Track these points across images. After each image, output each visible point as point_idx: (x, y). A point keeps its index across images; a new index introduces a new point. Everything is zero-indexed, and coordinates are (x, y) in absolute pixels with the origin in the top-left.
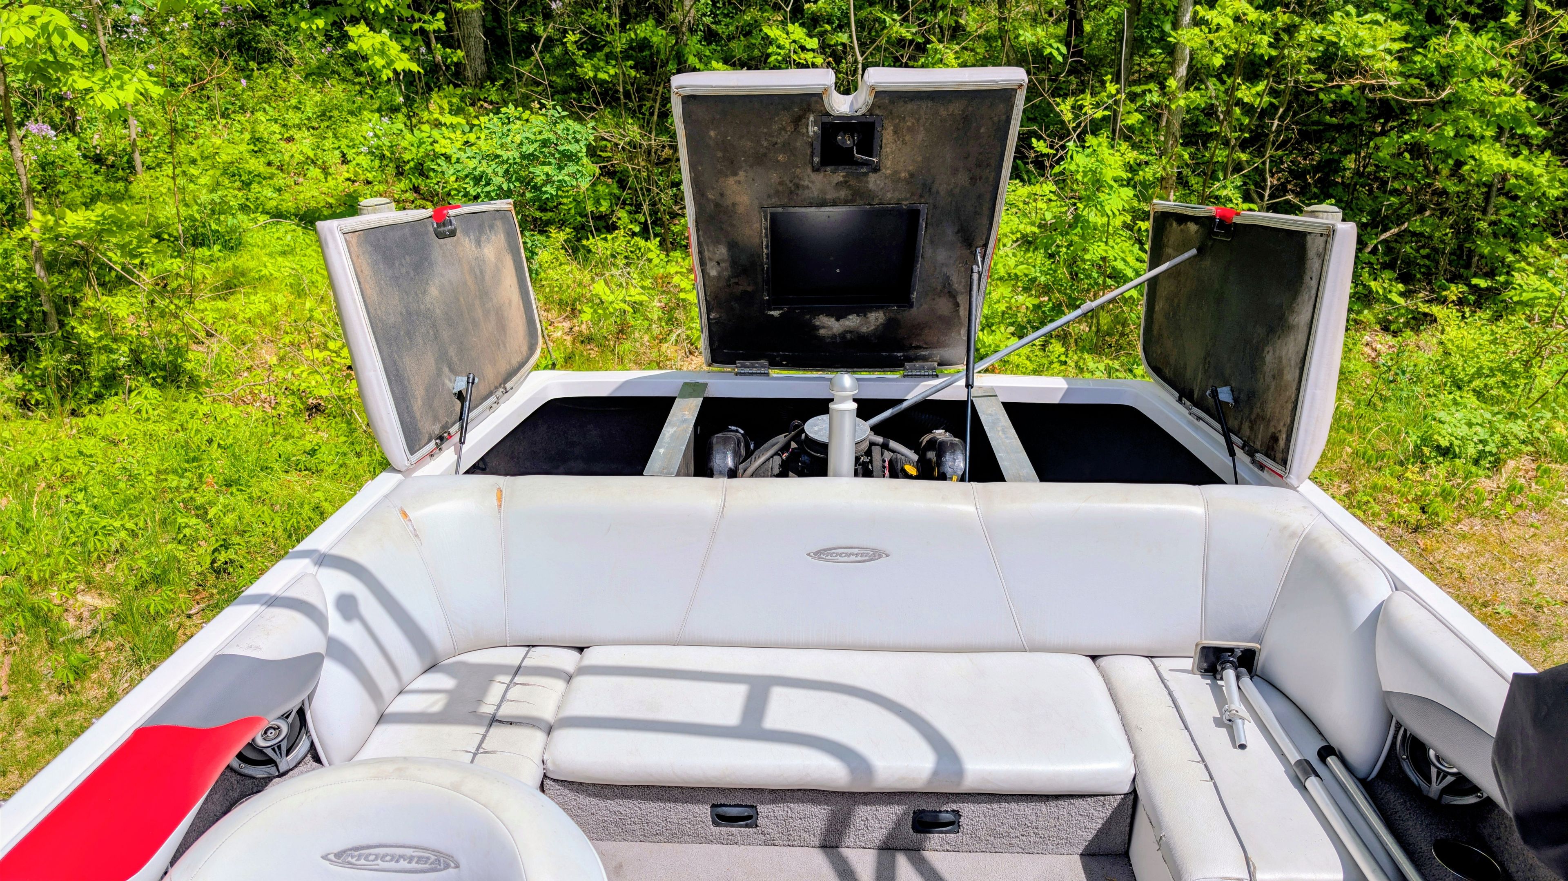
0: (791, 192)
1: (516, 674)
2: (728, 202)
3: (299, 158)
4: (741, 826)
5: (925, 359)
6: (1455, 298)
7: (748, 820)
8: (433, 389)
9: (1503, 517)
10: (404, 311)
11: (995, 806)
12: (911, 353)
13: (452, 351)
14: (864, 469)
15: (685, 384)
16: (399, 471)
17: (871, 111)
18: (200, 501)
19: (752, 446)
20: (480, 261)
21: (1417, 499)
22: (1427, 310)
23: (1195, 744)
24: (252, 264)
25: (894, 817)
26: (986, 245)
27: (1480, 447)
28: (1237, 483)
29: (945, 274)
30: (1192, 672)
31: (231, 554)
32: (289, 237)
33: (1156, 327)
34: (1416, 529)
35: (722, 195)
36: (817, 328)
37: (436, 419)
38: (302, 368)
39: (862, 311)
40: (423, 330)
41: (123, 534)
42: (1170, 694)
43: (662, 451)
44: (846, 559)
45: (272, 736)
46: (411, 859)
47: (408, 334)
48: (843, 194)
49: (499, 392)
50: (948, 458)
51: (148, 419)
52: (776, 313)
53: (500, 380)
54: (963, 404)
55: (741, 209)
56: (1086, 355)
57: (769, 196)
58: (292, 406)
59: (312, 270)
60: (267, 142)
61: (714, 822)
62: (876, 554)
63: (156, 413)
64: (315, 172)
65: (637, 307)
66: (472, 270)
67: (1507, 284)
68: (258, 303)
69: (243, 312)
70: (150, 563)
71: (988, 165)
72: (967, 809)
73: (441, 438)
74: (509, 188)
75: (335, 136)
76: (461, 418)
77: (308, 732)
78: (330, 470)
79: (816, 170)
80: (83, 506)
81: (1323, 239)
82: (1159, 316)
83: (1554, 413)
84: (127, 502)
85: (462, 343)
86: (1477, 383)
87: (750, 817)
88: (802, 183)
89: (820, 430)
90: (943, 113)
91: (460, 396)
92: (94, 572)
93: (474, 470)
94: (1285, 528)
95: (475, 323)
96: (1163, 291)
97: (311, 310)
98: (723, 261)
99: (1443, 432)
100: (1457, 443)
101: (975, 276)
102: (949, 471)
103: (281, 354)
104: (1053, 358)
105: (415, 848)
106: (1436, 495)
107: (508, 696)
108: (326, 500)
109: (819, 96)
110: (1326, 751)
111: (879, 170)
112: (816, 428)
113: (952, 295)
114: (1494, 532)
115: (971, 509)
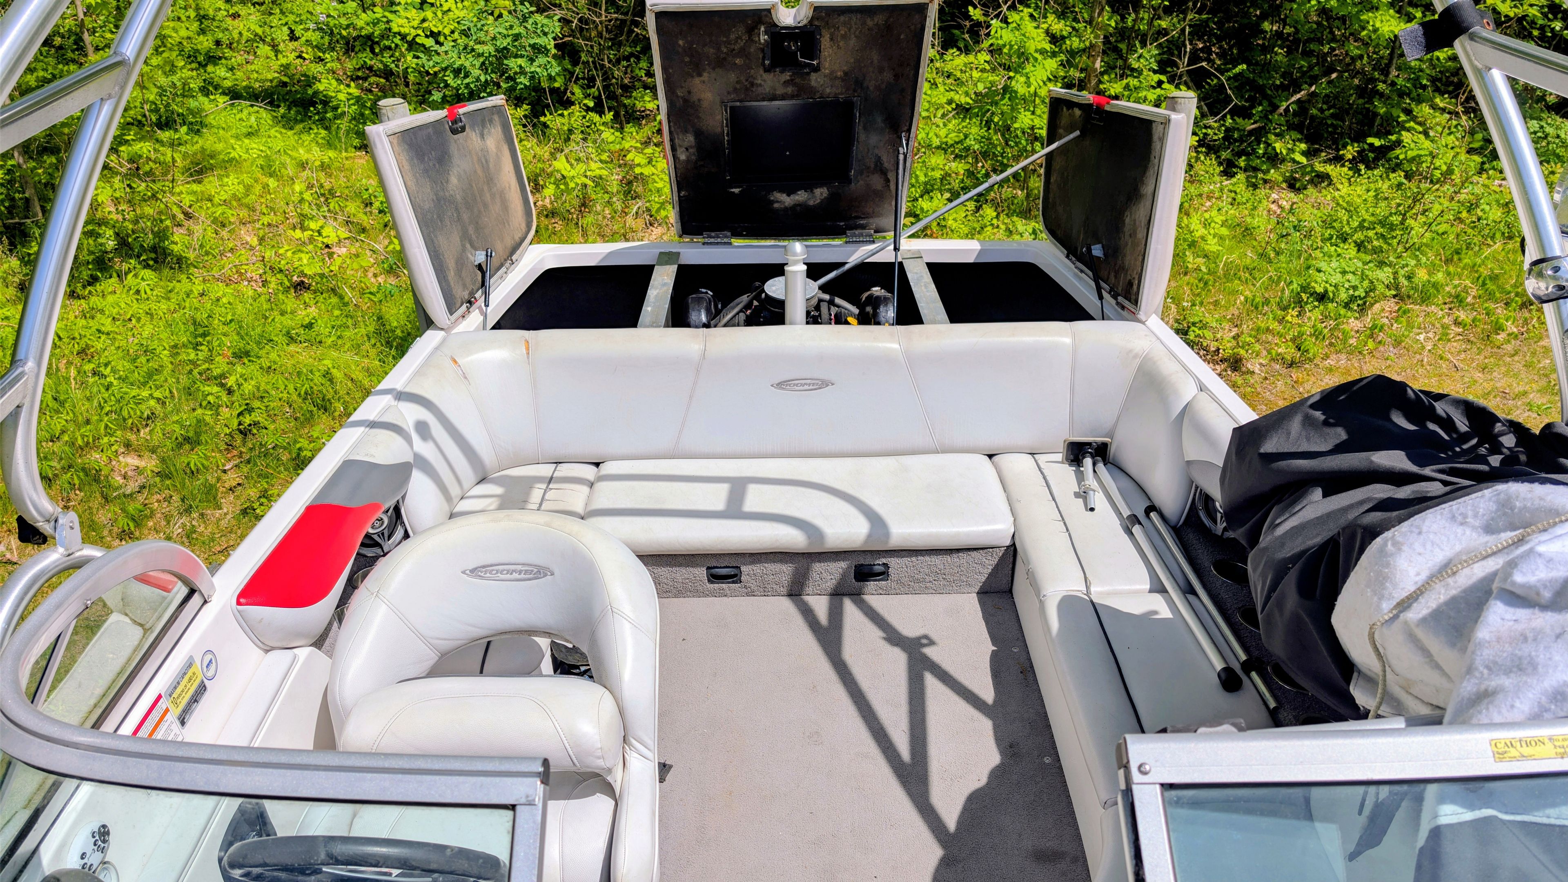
0: (747, 89)
1: (550, 482)
2: (694, 98)
3: (246, 35)
4: (729, 583)
5: (863, 227)
6: (1350, 156)
7: (734, 577)
8: (461, 262)
9: (1365, 352)
10: (435, 198)
11: (914, 559)
12: (851, 222)
13: (471, 231)
14: (813, 318)
15: (661, 253)
16: (442, 329)
17: (811, 22)
18: (216, 372)
19: (720, 306)
20: (485, 151)
21: (1293, 340)
22: (1322, 169)
23: (1059, 510)
24: (220, 147)
25: (841, 570)
26: (909, 131)
27: (1351, 292)
28: (1103, 319)
29: (877, 155)
30: (1062, 462)
31: (256, 416)
32: (253, 118)
33: (1051, 195)
34: (1291, 364)
35: (689, 92)
36: (773, 202)
37: (465, 286)
38: (286, 247)
39: (809, 188)
40: (449, 214)
41: (152, 403)
42: (1045, 478)
43: (649, 309)
44: (801, 388)
45: (377, 525)
46: (520, 572)
47: (439, 216)
48: (790, 90)
49: (507, 265)
50: (882, 309)
51: (148, 299)
52: (736, 191)
53: (508, 254)
54: (891, 265)
55: (705, 104)
56: (1015, 218)
57: (729, 93)
58: (281, 283)
59: (279, 151)
60: (214, 19)
61: (709, 581)
62: (825, 384)
63: (155, 293)
64: (264, 50)
65: (598, 181)
66: (479, 160)
67: (1398, 143)
68: (232, 183)
69: (218, 194)
70: (182, 427)
71: (908, 65)
72: (894, 563)
73: (470, 302)
74: (486, 80)
75: (282, 12)
76: (483, 284)
77: (403, 523)
78: (329, 341)
79: (767, 70)
80: (111, 379)
81: (1162, 126)
82: (1053, 187)
83: (1418, 261)
84: (150, 375)
85: (477, 223)
86: (1359, 236)
87: (735, 576)
88: (756, 81)
89: (777, 290)
90: (870, 23)
91: (480, 267)
92: (132, 437)
93: (497, 326)
94: (1131, 351)
95: (485, 205)
96: (1057, 164)
97: (301, 193)
98: (691, 147)
99: (1319, 280)
100: (1330, 289)
101: (901, 157)
102: (882, 319)
103: (261, 233)
104: (986, 221)
105: (523, 564)
106: (1311, 335)
107: (547, 497)
108: (334, 367)
109: (769, 11)
110: (1151, 508)
111: (819, 70)
112: (774, 288)
113: (883, 172)
114: (1356, 365)
115: (896, 346)
